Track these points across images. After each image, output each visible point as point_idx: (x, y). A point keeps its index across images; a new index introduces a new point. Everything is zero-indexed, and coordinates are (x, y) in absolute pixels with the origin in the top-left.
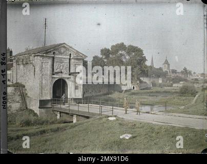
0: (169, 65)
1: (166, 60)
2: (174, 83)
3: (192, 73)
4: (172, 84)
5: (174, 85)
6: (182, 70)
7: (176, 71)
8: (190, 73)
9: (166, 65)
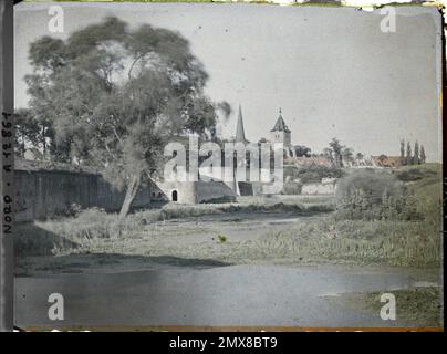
0: (287, 132)
1: (281, 118)
2: (305, 181)
3: (354, 155)
4: (300, 187)
5: (305, 189)
6: (328, 146)
7: (307, 150)
8: (348, 155)
9: (282, 133)
